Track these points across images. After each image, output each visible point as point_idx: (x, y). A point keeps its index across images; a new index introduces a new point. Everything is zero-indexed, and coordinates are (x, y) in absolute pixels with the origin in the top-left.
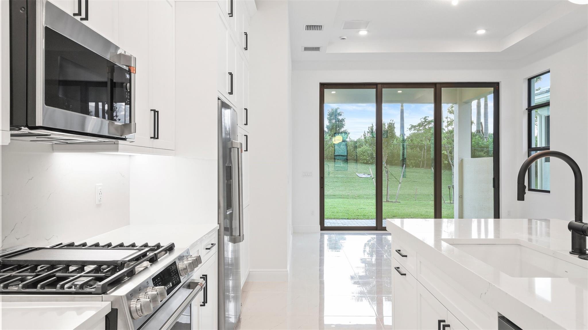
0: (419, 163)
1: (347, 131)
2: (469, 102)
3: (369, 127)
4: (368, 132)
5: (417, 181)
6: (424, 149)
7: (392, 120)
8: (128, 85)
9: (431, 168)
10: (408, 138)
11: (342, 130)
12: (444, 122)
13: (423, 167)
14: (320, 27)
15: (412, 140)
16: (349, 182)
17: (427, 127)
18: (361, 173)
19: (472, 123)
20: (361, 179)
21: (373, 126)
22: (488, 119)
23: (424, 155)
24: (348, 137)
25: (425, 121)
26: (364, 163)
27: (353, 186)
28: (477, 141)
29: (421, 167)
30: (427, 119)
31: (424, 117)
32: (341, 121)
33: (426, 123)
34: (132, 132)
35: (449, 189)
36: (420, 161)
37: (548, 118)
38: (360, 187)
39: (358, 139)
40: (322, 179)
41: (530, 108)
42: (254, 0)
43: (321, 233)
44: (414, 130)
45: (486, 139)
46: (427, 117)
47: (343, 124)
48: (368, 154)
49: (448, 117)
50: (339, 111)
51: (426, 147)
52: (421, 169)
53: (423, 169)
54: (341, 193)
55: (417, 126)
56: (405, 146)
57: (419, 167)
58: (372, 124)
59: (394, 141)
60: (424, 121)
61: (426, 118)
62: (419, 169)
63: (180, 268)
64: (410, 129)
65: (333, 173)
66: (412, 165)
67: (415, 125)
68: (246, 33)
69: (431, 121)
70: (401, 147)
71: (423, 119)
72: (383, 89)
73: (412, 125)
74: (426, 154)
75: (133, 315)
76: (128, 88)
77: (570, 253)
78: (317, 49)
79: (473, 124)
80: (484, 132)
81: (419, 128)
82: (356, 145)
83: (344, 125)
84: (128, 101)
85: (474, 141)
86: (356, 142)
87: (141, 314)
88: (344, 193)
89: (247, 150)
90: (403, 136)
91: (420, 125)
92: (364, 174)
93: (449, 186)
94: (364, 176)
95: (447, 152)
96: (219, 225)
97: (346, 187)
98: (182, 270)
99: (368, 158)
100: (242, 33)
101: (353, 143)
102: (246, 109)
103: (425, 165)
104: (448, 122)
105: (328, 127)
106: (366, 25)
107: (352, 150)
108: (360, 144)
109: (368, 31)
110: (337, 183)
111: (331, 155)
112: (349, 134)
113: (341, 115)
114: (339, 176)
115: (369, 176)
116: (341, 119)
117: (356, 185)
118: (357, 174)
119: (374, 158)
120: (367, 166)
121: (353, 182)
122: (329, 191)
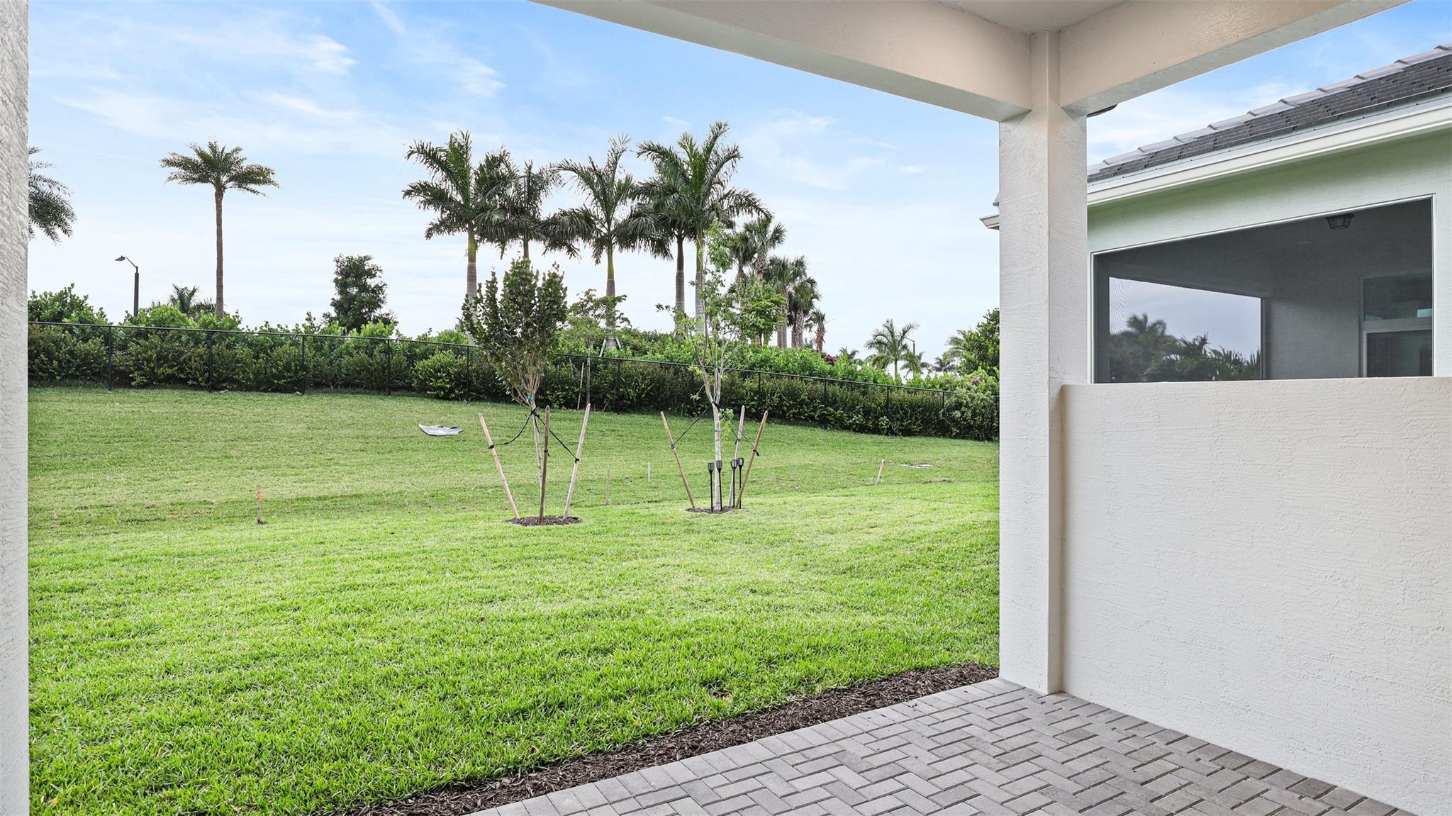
0: (574, 396)
1: (390, 316)
6: (586, 363)
9: (660, 415)
11: (377, 313)
16: (400, 449)
17: (590, 315)
18: (431, 423)
20: (435, 439)
23: (585, 378)
24: (394, 331)
25: (590, 299)
26: (437, 397)
27: (413, 463)
30: (590, 294)
31: (584, 291)
32: (373, 291)
33: (589, 305)
35: (711, 472)
36: (577, 394)
38: (435, 465)
39: (421, 335)
46: (590, 289)
47: (380, 300)
48: (449, 374)
50: (368, 265)
51: (589, 361)
54: (377, 487)
57: (575, 407)
60: (586, 298)
65: (353, 424)
66: (558, 402)
82: (415, 351)
83: (382, 302)
86: (412, 345)
88: (387, 486)
92: (442, 427)
94: (440, 432)
97: (393, 466)
99: (448, 386)
101: (407, 345)
105: (337, 305)
107: (404, 364)
108: (427, 350)
110: (364, 454)
111: (347, 375)
112: (396, 323)
113: (374, 276)
114: (370, 433)
115: (455, 432)
116: (373, 286)
117: (421, 456)
118: (420, 426)
119: (465, 385)
120: (446, 404)
121: (413, 450)
122: (338, 480)
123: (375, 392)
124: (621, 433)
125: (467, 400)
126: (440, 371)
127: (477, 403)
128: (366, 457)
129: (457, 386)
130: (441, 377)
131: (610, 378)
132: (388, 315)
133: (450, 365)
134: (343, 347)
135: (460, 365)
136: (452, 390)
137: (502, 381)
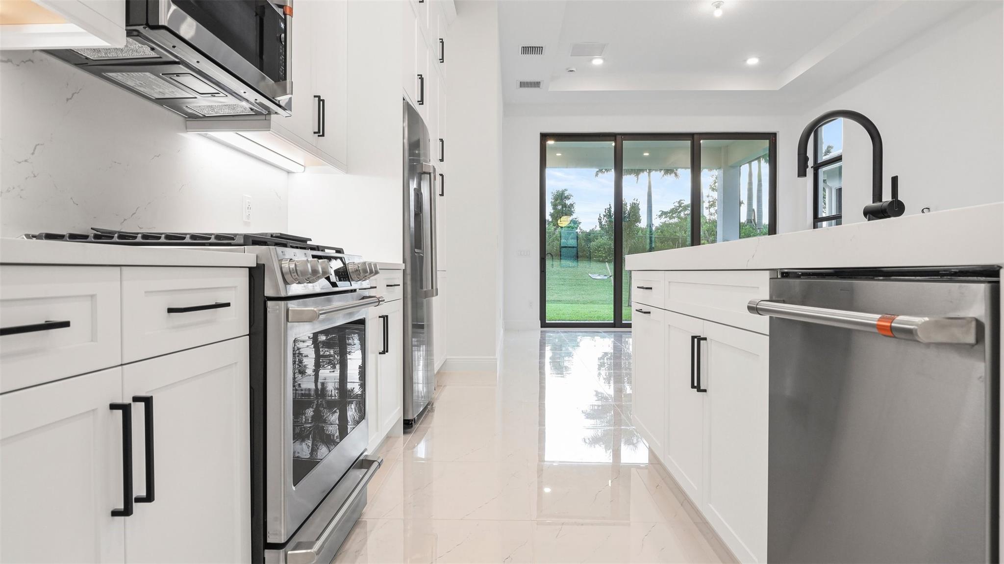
2: (737, 166)
3: (606, 209)
4: (604, 216)
6: (679, 241)
7: (636, 199)
8: (283, 35)
10: (657, 229)
11: (571, 218)
12: (704, 202)
14: (541, 49)
15: (662, 232)
16: (579, 285)
17: (682, 214)
18: (595, 273)
19: (741, 203)
20: (596, 280)
21: (610, 207)
22: (762, 205)
24: (579, 228)
25: (680, 206)
26: (599, 261)
27: (585, 290)
28: (748, 232)
30: (682, 204)
31: (678, 201)
32: (569, 207)
33: (681, 209)
34: (288, 92)
37: (839, 191)
38: (594, 291)
39: (591, 229)
40: (543, 260)
41: (816, 166)
42: (453, 1)
43: (541, 331)
44: (665, 218)
45: (759, 230)
46: (681, 200)
47: (572, 211)
48: (605, 247)
49: (710, 195)
50: (566, 194)
54: (568, 298)
55: (669, 213)
56: (653, 239)
58: (610, 205)
59: (639, 233)
60: (678, 205)
61: (681, 202)
63: (351, 269)
64: (660, 216)
65: (559, 273)
67: (666, 211)
68: (442, 39)
69: (688, 206)
70: (648, 241)
71: (677, 203)
72: (624, 141)
73: (663, 211)
75: (286, 277)
76: (283, 40)
78: (537, 84)
79: (742, 205)
80: (756, 221)
81: (671, 215)
82: (589, 237)
83: (573, 213)
84: (282, 58)
85: (744, 233)
86: (589, 234)
87: (297, 276)
88: (572, 298)
89: (442, 195)
90: (650, 227)
91: (673, 211)
92: (600, 275)
94: (599, 278)
96: (404, 264)
97: (576, 291)
98: (353, 272)
99: (604, 255)
100: (437, 39)
101: (584, 235)
102: (442, 140)
104: (709, 202)
105: (552, 215)
106: (601, 50)
107: (584, 244)
108: (595, 236)
109: (604, 59)
110: (563, 286)
111: (556, 250)
112: (580, 223)
113: (570, 198)
114: (566, 277)
115: (606, 278)
116: (569, 204)
117: (589, 288)
118: (589, 274)
121: (585, 285)
122: (553, 296)
123: (569, 258)
126: (600, 247)
128: (564, 288)
129: (609, 255)
130: (600, 251)
132: (576, 219)
133: (605, 244)
134: (554, 236)
136: (606, 257)
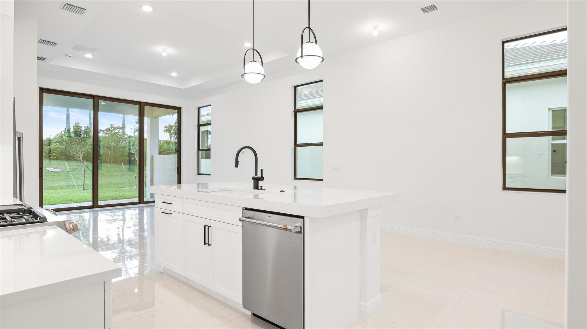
0: (106, 159)
2: (158, 117)
5: (105, 174)
6: (111, 149)
13: (110, 162)
14: (55, 44)
17: (113, 132)
18: (51, 167)
20: (52, 172)
23: (111, 153)
25: (112, 127)
26: (53, 159)
29: (108, 162)
30: (113, 126)
33: (113, 129)
35: (136, 178)
36: (108, 158)
40: (41, 169)
41: (199, 125)
44: (103, 133)
46: (113, 124)
48: (58, 151)
51: (112, 148)
52: (108, 164)
53: (110, 164)
55: (105, 131)
57: (107, 163)
60: (111, 127)
62: (107, 164)
71: (110, 125)
72: (99, 100)
74: (112, 153)
77: (253, 189)
78: (43, 59)
81: (107, 132)
92: (55, 169)
93: (135, 176)
94: (54, 170)
95: (134, 151)
99: (58, 155)
103: (112, 161)
106: (92, 51)
108: (49, 143)
109: (93, 55)
115: (60, 170)
118: (46, 168)
119: (64, 155)
120: (57, 161)
124: (122, 171)
125: (65, 160)
126: (54, 150)
127: (69, 161)
129: (61, 155)
130: (55, 152)
131: (120, 153)
133: (59, 148)
135: (63, 148)
136: (59, 157)
137: (72, 154)
